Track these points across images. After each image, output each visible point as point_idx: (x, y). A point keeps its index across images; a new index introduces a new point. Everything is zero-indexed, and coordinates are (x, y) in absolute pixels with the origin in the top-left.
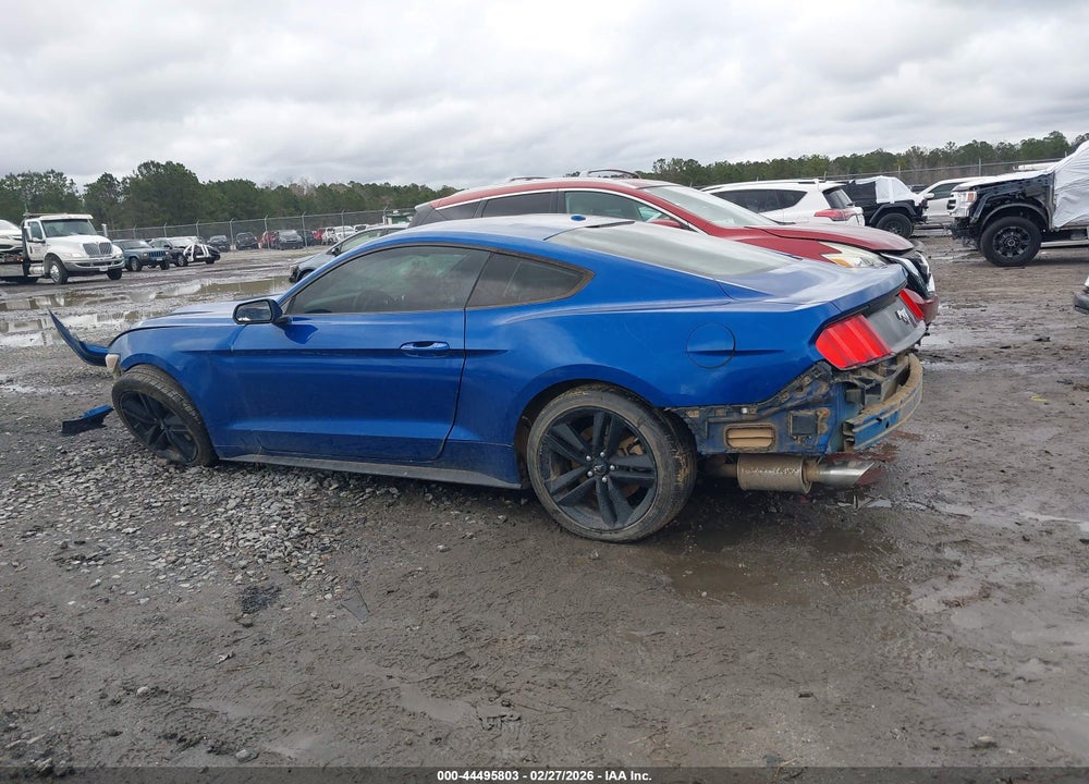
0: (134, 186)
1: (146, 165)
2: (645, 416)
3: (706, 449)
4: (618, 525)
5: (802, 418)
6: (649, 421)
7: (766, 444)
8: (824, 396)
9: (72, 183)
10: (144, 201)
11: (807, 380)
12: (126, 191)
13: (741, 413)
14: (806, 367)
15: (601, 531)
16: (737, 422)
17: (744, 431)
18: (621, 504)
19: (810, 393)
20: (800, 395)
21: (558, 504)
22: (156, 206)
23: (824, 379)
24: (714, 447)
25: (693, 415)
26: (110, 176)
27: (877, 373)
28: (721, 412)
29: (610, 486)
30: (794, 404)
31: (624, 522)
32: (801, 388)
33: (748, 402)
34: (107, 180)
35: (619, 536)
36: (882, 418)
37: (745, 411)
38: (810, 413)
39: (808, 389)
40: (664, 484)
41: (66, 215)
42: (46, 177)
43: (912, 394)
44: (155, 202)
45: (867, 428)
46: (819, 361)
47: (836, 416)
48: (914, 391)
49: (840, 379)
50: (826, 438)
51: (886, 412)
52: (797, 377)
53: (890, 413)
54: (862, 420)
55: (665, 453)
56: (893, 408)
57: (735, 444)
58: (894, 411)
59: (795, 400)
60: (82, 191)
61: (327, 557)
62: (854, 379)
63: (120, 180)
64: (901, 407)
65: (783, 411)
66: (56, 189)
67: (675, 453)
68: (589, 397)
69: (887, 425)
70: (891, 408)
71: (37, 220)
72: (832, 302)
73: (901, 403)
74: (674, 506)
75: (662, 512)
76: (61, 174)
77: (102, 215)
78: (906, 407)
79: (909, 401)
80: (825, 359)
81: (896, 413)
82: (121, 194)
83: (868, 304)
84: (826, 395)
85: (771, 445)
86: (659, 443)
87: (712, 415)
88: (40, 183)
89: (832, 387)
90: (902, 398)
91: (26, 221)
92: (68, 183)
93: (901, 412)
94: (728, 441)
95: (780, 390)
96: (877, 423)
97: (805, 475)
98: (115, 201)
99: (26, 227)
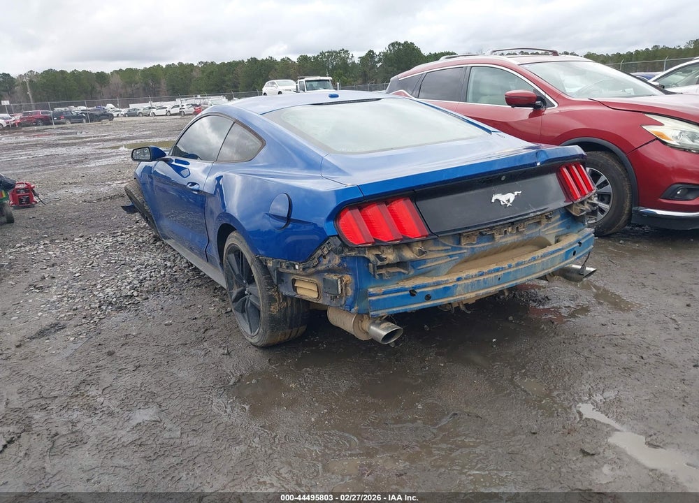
0: (386, 57)
1: (393, 44)
2: (255, 259)
3: (284, 291)
4: (252, 334)
5: (329, 281)
6: (255, 262)
7: (315, 295)
8: (339, 266)
9: (352, 57)
10: (389, 66)
11: (326, 251)
12: (380, 60)
13: (295, 268)
14: (324, 239)
15: (248, 335)
16: (296, 275)
17: (303, 283)
18: (253, 319)
19: (330, 262)
20: (325, 262)
21: (235, 309)
22: (395, 69)
23: (336, 252)
24: (289, 292)
25: (270, 264)
26: (372, 52)
27: (411, 251)
28: (284, 265)
29: (249, 304)
30: (322, 268)
31: (254, 332)
32: (323, 256)
33: (298, 261)
34: (371, 54)
35: (252, 341)
37: (297, 267)
38: (334, 277)
39: (328, 258)
41: (318, 78)
42: (340, 53)
43: (490, 272)
44: (395, 67)
45: (389, 298)
46: (332, 236)
47: (356, 284)
48: (497, 270)
49: (353, 254)
50: (351, 300)
51: (425, 286)
52: (319, 247)
53: (435, 288)
54: (383, 290)
55: (262, 288)
56: (438, 283)
57: (300, 292)
58: (441, 287)
59: (322, 265)
60: (357, 61)
61: (114, 313)
62: (371, 255)
63: (378, 54)
64: (459, 283)
65: (318, 272)
66: (344, 60)
67: (269, 290)
68: (236, 238)
69: (428, 298)
70: (434, 283)
71: (304, 80)
72: (358, 186)
73: (459, 279)
74: (272, 329)
75: (265, 331)
76: (347, 51)
77: (366, 75)
78: (472, 284)
79: (482, 278)
80: (338, 236)
81: (446, 289)
82: (378, 62)
83: (412, 189)
84: (339, 265)
85: (318, 298)
86: (259, 279)
87: (279, 266)
88: (336, 57)
89: (343, 259)
90: (463, 275)
91: (299, 81)
92: (350, 56)
93: (459, 288)
94: (295, 289)
95: (311, 256)
96: (408, 295)
97: (360, 325)
98: (374, 66)
99: (298, 84)
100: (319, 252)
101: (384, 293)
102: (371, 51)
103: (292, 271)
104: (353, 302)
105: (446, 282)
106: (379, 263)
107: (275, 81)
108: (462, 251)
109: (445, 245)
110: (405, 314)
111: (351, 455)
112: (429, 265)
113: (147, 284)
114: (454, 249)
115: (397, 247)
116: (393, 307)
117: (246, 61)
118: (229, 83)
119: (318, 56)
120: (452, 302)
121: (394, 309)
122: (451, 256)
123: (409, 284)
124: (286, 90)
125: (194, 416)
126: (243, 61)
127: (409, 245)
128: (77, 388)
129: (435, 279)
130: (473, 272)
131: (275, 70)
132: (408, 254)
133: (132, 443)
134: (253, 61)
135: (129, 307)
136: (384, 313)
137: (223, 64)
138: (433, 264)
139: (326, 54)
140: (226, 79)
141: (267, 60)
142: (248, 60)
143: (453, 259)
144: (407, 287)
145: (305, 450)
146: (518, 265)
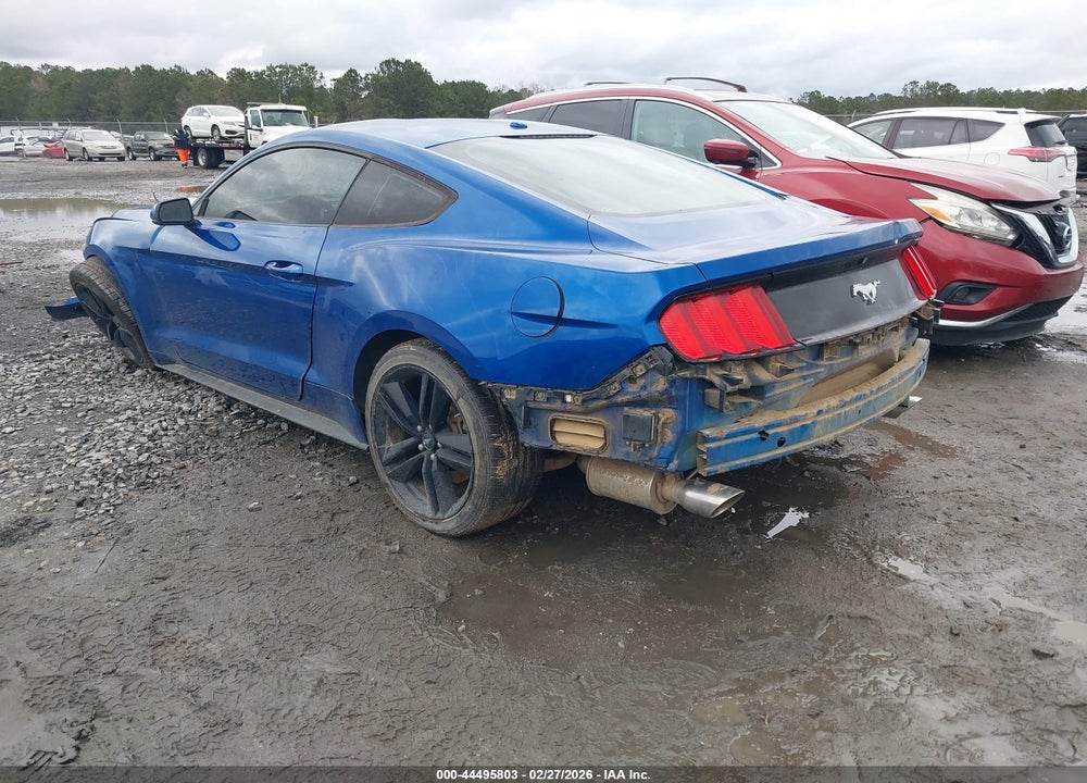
0: (375, 82)
1: (387, 63)
2: (466, 388)
3: (529, 440)
4: (439, 515)
5: (636, 419)
6: (470, 394)
7: (597, 445)
8: (662, 394)
9: (321, 77)
10: (382, 97)
11: (640, 370)
12: (367, 86)
13: (564, 401)
14: (639, 351)
15: (424, 519)
16: (562, 412)
17: (572, 424)
18: (444, 490)
19: (644, 387)
20: (633, 388)
21: (389, 476)
23: (662, 371)
24: (539, 440)
25: (511, 395)
26: (355, 72)
27: (768, 370)
28: (541, 396)
29: (435, 466)
30: (625, 398)
31: (445, 512)
32: (632, 379)
33: (573, 388)
34: (351, 75)
35: (439, 528)
36: (770, 432)
37: (569, 398)
38: (646, 413)
39: (642, 382)
40: (479, 476)
41: (283, 106)
42: (300, 69)
43: (851, 402)
44: (391, 99)
45: (732, 444)
46: (656, 346)
47: (684, 423)
48: (859, 398)
49: (688, 374)
50: (670, 449)
51: (779, 425)
52: (628, 364)
53: (791, 427)
54: (726, 432)
55: (481, 437)
56: (795, 420)
57: (561, 439)
58: (798, 425)
59: (626, 394)
60: (329, 85)
61: (135, 495)
62: (713, 376)
63: (363, 76)
64: (820, 418)
65: (613, 407)
66: (308, 82)
67: (495, 439)
68: (415, 353)
69: (781, 443)
70: (791, 419)
71: (258, 109)
72: (696, 265)
73: (819, 413)
74: (493, 503)
75: (477, 509)
76: (313, 68)
77: (344, 109)
78: (833, 420)
79: (843, 411)
80: (665, 345)
81: (804, 427)
82: (363, 90)
83: (769, 271)
84: (666, 391)
85: (603, 448)
86: (476, 423)
87: (530, 398)
88: (295, 75)
89: (672, 383)
90: (824, 407)
91: (249, 109)
92: (318, 76)
93: (818, 427)
94: (553, 433)
95: (607, 379)
96: (756, 439)
97: (659, 490)
98: (357, 96)
99: (248, 115)
100: (627, 372)
101: (727, 437)
102: (351, 71)
103: (558, 405)
104: (672, 454)
105: (805, 417)
106: (730, 388)
107: (205, 107)
108: (819, 370)
109: (799, 360)
110: (753, 469)
111: (720, 694)
112: (777, 392)
113: (166, 442)
114: (810, 366)
115: (747, 363)
116: (738, 459)
117: (132, 69)
118: (102, 106)
119: (263, 73)
120: (808, 448)
121: (738, 462)
122: (804, 378)
123: (759, 421)
124: (226, 123)
125: (413, 659)
126: (129, 71)
127: (762, 360)
128: (152, 629)
129: (789, 414)
130: (834, 402)
131: (188, 89)
132: (763, 375)
133: (333, 714)
134: (146, 71)
135: (158, 481)
136: (722, 468)
137: (88, 73)
138: (783, 390)
139: (278, 70)
140: (97, 98)
141: (172, 70)
142: (137, 68)
143: (807, 381)
144: (757, 426)
145: (643, 693)
146: (879, 389)
